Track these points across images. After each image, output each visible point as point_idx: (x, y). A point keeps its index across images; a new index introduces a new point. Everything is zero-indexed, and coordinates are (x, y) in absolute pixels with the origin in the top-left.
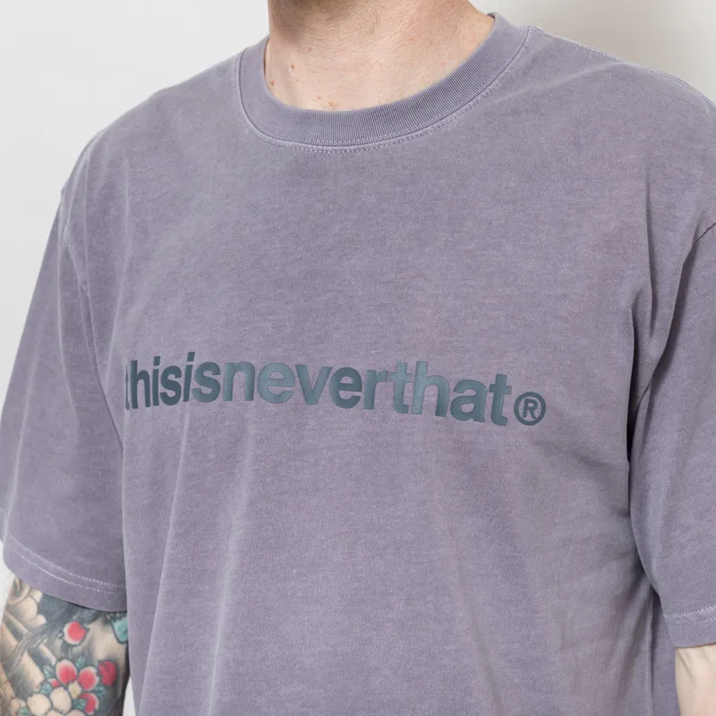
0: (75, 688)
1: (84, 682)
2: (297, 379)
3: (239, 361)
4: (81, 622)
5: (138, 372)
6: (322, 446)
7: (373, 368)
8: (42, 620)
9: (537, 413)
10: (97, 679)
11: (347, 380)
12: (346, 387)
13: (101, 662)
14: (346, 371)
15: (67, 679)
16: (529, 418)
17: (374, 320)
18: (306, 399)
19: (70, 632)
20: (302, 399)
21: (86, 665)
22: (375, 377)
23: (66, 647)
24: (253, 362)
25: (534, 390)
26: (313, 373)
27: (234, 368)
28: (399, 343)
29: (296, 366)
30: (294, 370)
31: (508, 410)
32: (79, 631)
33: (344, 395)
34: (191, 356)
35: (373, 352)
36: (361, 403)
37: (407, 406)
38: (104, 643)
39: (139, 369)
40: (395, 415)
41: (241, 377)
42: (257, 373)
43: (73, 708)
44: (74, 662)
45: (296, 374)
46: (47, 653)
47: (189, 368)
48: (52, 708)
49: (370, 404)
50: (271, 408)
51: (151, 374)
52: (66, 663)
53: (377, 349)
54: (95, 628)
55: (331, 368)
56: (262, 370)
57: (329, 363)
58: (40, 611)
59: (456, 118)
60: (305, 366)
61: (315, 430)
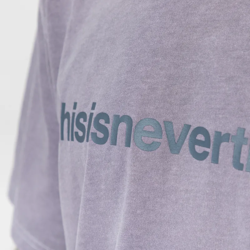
2: (164, 132)
3: (123, 114)
5: (65, 112)
6: (181, 188)
7: (219, 130)
11: (200, 137)
12: (200, 143)
14: (201, 130)
17: (224, 90)
18: (171, 150)
20: (168, 150)
22: (221, 138)
24: (133, 116)
26: (177, 128)
27: (119, 120)
28: (242, 111)
29: (164, 122)
30: (162, 125)
33: (199, 149)
35: (221, 116)
36: (209, 158)
37: (242, 165)
39: (66, 110)
40: (233, 170)
41: (123, 127)
42: (134, 124)
45: (163, 129)
49: (215, 160)
50: (143, 154)
51: (71, 115)
53: (223, 114)
55: (190, 126)
56: (138, 123)
57: (190, 122)
60: (171, 123)
61: (176, 175)
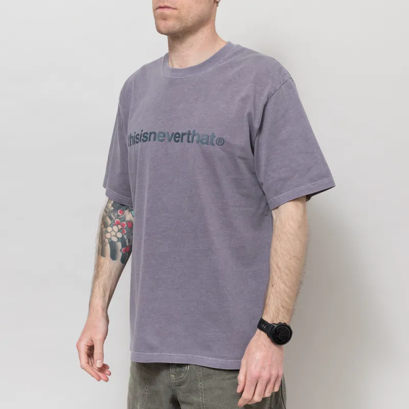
0: (120, 227)
1: (123, 225)
3: (152, 131)
4: (123, 210)
5: (131, 136)
7: (183, 132)
8: (112, 208)
9: (222, 143)
10: (126, 226)
11: (177, 136)
12: (177, 137)
13: (128, 221)
14: (177, 133)
15: (118, 224)
16: (220, 144)
18: (168, 141)
19: (120, 212)
21: (123, 221)
22: (183, 134)
23: (118, 216)
24: (156, 132)
25: (222, 137)
26: (170, 134)
27: (151, 133)
28: (189, 126)
29: (166, 132)
30: (165, 134)
31: (214, 142)
32: (122, 212)
33: (177, 139)
34: (142, 131)
35: (183, 128)
36: (180, 141)
37: (190, 141)
38: (129, 216)
40: (187, 143)
41: (153, 135)
42: (157, 134)
43: (118, 231)
44: (120, 220)
46: (113, 216)
47: (141, 134)
48: (113, 230)
50: (160, 143)
52: (117, 220)
54: (126, 212)
55: (174, 133)
57: (174, 131)
58: (112, 206)
59: (210, 69)
60: (168, 132)
